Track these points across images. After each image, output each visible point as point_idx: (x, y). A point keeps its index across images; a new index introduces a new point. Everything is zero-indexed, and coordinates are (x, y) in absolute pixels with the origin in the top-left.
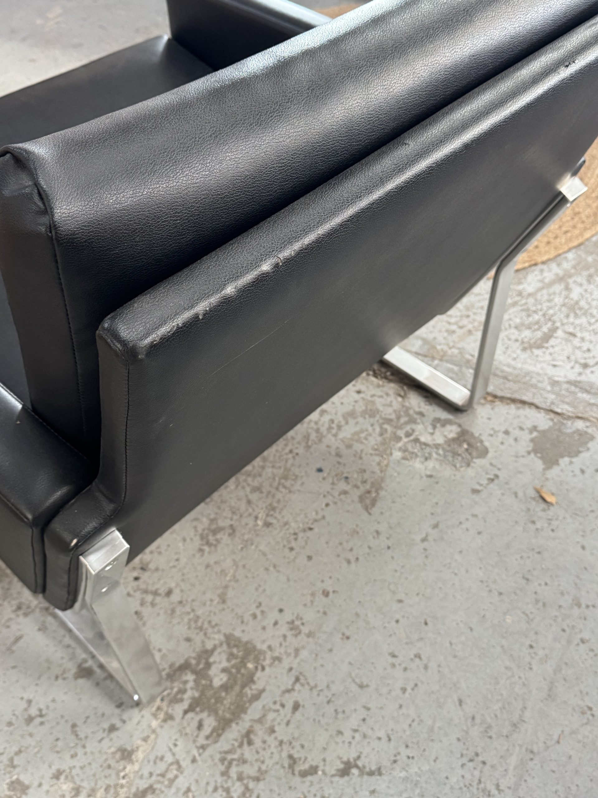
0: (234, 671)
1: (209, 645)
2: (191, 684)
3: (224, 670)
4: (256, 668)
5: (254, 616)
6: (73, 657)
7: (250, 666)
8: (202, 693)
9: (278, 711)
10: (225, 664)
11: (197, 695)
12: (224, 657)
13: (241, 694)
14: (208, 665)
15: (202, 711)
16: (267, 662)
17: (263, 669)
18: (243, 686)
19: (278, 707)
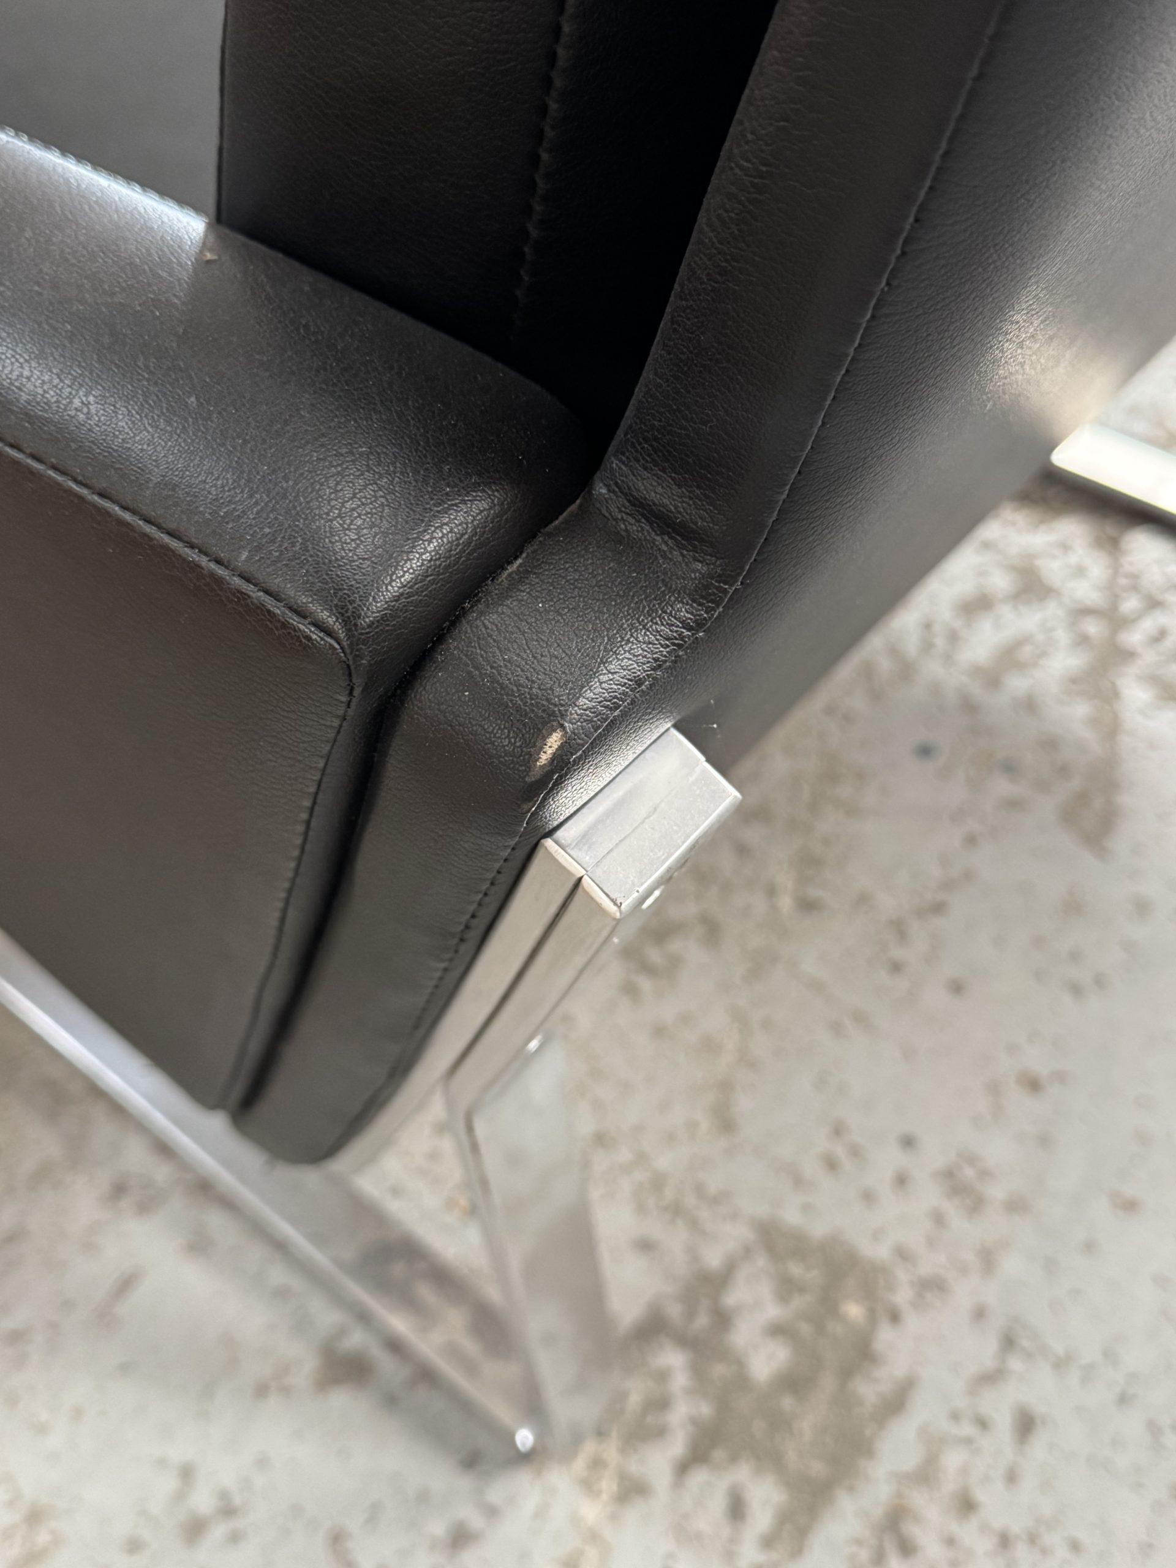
0: (805, 1329)
1: (713, 1258)
2: (680, 1380)
3: (777, 1330)
4: (872, 1316)
5: (831, 1164)
6: (301, 1324)
7: (854, 1311)
8: (723, 1405)
9: (968, 1441)
10: (772, 1311)
11: (705, 1410)
12: (765, 1290)
13: (844, 1401)
14: (723, 1320)
15: (734, 1459)
16: (902, 1296)
17: (895, 1317)
18: (847, 1373)
19: (967, 1429)
